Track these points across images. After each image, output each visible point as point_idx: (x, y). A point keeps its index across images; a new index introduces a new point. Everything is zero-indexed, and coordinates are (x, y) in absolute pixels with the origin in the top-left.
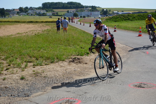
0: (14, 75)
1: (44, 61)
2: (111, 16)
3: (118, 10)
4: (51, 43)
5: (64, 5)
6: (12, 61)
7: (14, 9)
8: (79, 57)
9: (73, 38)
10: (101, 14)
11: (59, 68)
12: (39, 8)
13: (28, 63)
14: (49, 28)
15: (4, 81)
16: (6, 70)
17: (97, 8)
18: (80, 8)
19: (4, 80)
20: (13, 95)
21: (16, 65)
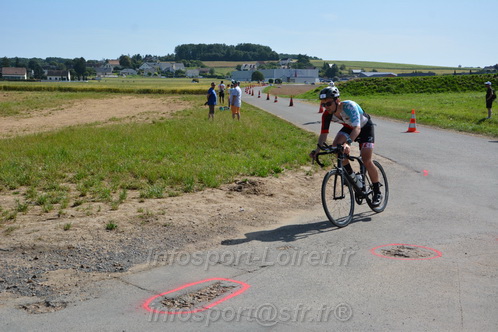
0: (91, 219)
1: (167, 188)
2: (345, 81)
3: (363, 65)
4: (189, 143)
5: (228, 52)
6: (91, 186)
7: (107, 61)
8: (254, 179)
9: (245, 131)
10: (320, 76)
11: (202, 206)
12: (168, 59)
13: (129, 192)
14: (189, 107)
15: (65, 232)
16: (75, 205)
17: (311, 61)
18: (269, 59)
19: (66, 230)
20: (85, 266)
21: (98, 195)
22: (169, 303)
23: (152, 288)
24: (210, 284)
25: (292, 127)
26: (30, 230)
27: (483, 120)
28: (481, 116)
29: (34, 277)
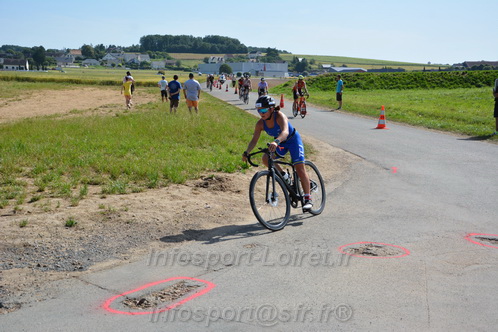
0: (49, 216)
1: (131, 183)
2: (314, 76)
3: (333, 60)
4: (154, 137)
5: (195, 44)
6: (50, 181)
7: (68, 51)
8: (220, 175)
9: (213, 126)
10: (289, 71)
11: (166, 202)
12: (133, 49)
13: (90, 187)
14: (154, 100)
15: (21, 229)
16: (32, 201)
17: (280, 55)
18: (238, 52)
19: (22, 227)
20: (42, 265)
21: (57, 191)
22: (130, 304)
23: (112, 287)
24: (174, 283)
27: (452, 117)
28: (450, 113)
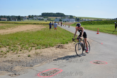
0: (24, 54)
1: (42, 47)
2: (81, 22)
3: (85, 18)
4: (46, 36)
5: (54, 15)
6: (24, 46)
7: (26, 16)
8: (62, 45)
9: (59, 33)
10: (75, 20)
11: (50, 51)
12: (40, 16)
13: (33, 48)
14: (45, 27)
15: (19, 57)
16: (20, 51)
17: (73, 17)
18: (63, 16)
20: (23, 65)
21: (25, 48)
23: (40, 71)
24: (53, 70)
25: (70, 33)
26: (10, 56)
27: (114, 31)
28: (114, 30)
29: (12, 68)
